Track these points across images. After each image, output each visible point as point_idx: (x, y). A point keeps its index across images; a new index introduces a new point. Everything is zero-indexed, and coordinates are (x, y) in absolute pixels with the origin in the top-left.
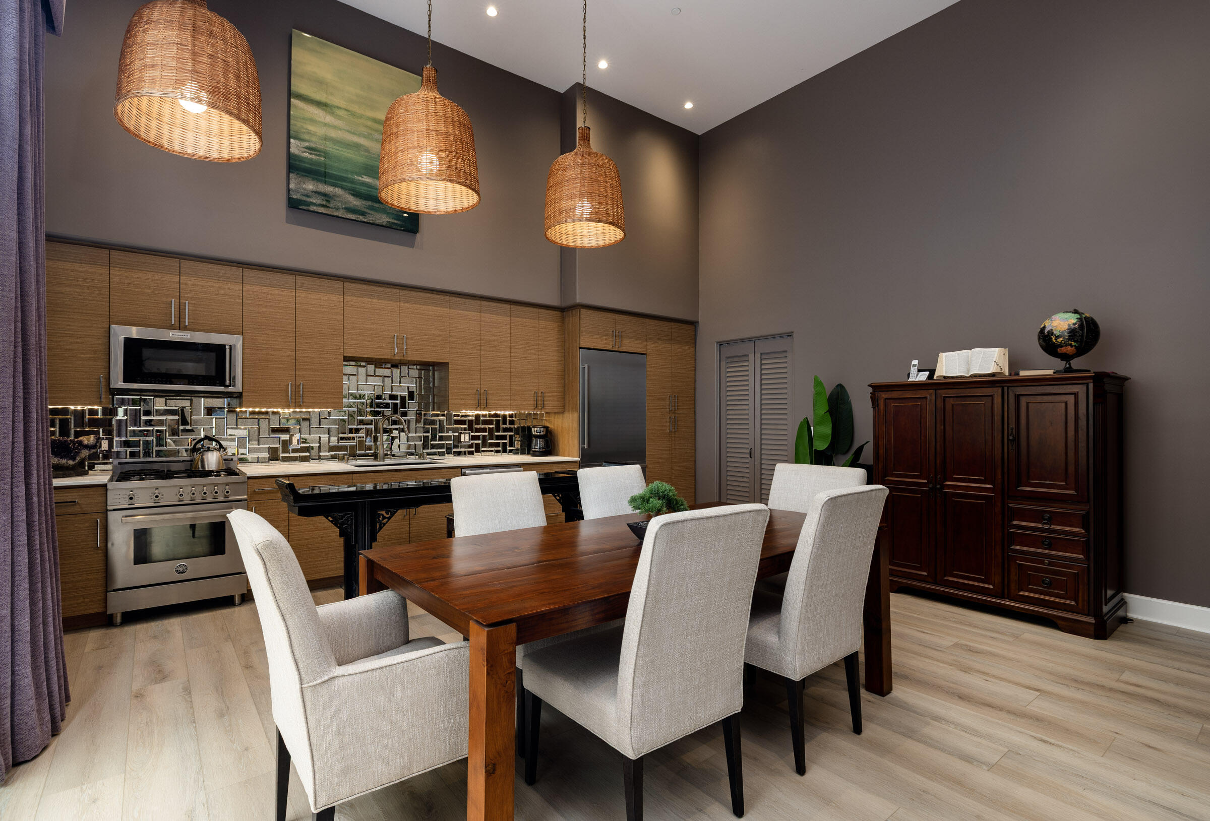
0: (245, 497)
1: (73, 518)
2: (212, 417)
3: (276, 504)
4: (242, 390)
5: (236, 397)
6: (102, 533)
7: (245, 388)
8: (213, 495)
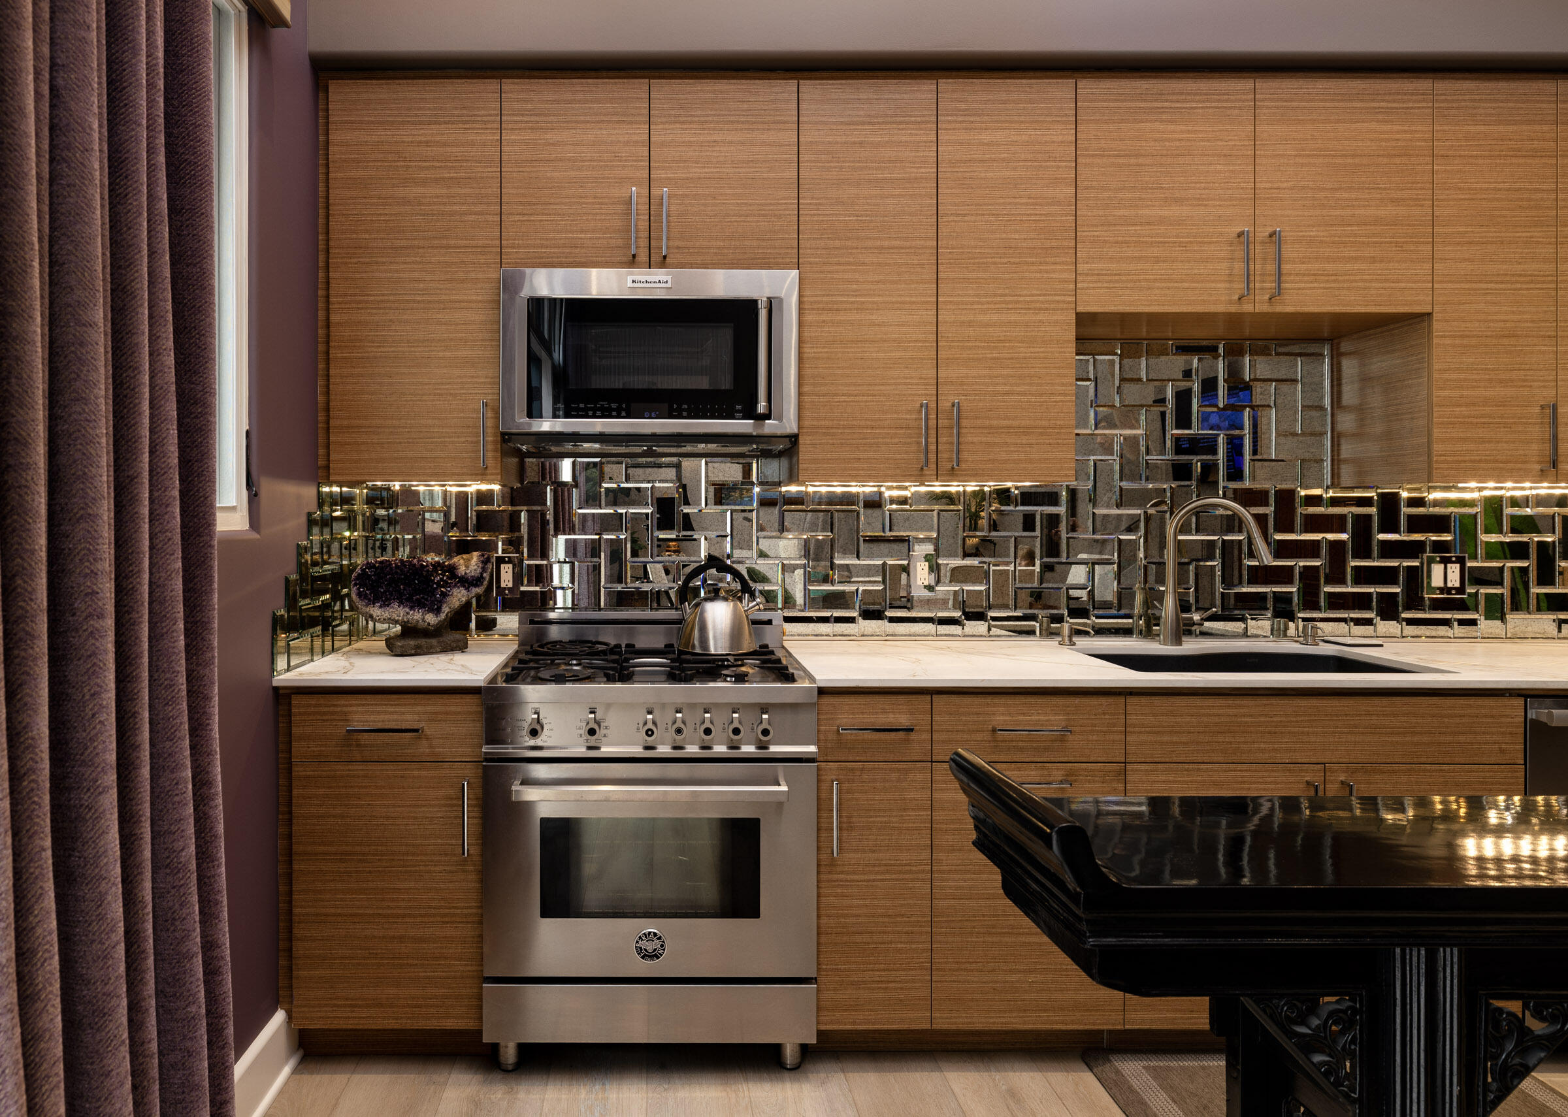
0: (813, 749)
1: (416, 773)
2: (725, 507)
3: (894, 776)
4: (799, 428)
5: (780, 455)
6: (474, 817)
7: (806, 423)
8: (729, 736)
